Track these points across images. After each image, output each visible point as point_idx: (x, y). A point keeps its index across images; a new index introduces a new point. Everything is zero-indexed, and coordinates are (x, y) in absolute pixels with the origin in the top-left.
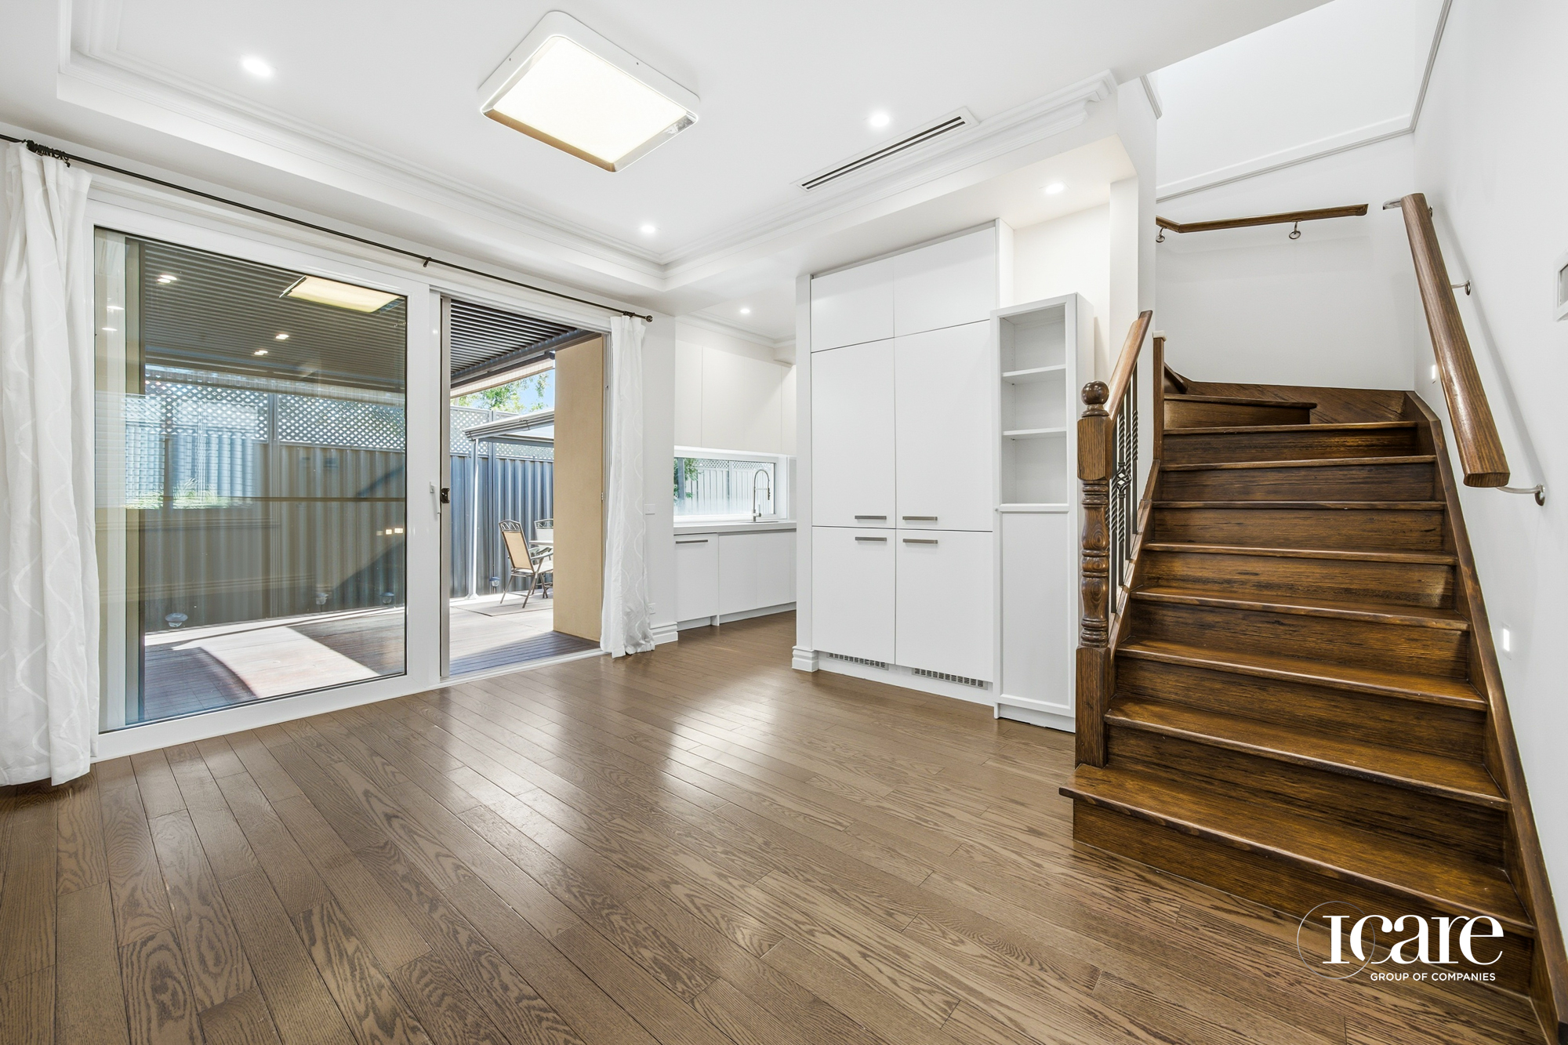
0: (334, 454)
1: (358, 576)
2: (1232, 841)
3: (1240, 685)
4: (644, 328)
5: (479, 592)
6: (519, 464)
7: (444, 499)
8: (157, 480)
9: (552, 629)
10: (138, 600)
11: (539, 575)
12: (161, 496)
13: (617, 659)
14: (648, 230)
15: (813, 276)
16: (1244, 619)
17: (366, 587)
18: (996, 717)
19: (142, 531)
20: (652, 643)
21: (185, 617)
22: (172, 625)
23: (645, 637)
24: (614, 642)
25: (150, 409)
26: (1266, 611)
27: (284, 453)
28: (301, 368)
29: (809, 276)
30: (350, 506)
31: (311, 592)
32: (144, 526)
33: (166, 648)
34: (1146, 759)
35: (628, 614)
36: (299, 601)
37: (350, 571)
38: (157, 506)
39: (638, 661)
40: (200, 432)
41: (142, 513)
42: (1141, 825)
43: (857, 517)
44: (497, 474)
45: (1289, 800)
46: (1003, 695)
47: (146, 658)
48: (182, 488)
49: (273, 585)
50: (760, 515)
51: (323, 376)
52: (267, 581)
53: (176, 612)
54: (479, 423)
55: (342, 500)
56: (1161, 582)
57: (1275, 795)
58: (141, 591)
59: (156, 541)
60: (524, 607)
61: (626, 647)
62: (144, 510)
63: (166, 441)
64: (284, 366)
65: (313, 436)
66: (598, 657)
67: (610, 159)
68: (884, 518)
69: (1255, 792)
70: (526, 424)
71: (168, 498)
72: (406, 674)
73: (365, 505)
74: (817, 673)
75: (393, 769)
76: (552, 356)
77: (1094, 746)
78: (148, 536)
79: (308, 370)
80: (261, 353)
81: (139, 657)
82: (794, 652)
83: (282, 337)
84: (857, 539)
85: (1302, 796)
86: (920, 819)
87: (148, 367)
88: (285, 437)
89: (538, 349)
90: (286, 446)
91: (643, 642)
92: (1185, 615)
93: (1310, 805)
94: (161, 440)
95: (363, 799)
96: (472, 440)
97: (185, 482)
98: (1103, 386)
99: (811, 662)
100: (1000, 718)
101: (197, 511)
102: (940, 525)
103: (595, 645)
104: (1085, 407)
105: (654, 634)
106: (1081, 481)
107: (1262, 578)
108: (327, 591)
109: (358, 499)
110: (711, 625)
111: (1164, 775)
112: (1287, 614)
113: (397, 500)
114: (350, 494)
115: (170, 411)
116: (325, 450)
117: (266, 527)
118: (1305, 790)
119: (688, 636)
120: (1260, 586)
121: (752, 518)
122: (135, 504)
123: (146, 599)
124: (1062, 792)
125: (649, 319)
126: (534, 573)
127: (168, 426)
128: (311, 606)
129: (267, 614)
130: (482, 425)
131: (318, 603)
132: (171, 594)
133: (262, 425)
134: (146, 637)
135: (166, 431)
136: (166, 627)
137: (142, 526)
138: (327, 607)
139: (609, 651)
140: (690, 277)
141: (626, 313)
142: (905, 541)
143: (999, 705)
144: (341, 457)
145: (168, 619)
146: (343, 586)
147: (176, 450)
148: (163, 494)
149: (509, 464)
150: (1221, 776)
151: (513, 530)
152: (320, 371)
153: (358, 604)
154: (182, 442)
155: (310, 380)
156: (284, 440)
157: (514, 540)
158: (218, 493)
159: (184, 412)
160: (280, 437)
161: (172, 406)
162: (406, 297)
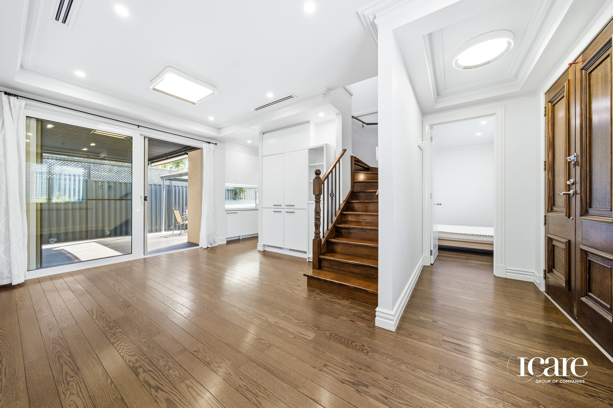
0: (112, 184)
1: (121, 226)
2: (336, 282)
3: (352, 247)
4: (214, 147)
5: (165, 230)
6: (181, 188)
7: (145, 199)
8: (45, 193)
9: (187, 241)
10: (40, 234)
11: (185, 224)
12: (47, 198)
13: (204, 249)
14: (211, 119)
15: (263, 134)
16: (358, 231)
17: (124, 229)
18: (308, 261)
19: (41, 210)
20: (217, 244)
21: (56, 240)
22: (51, 242)
23: (214, 242)
24: (203, 243)
25: (44, 168)
26: (362, 229)
27: (94, 184)
28: (100, 155)
29: (262, 134)
30: (118, 202)
31: (103, 231)
32: (42, 209)
33: (50, 250)
34: (328, 267)
35: (208, 235)
36: (99, 234)
37: (118, 223)
38: (45, 202)
39: (211, 250)
40: (62, 176)
41: (41, 204)
42: (320, 282)
43: (274, 205)
44: (172, 192)
45: (354, 273)
46: (309, 255)
47: (43, 253)
48: (55, 195)
49: (89, 229)
50: (257, 205)
51: (108, 158)
52: (87, 227)
53: (52, 238)
54: (166, 174)
55: (115, 200)
56: (346, 222)
57: (352, 273)
58: (41, 231)
59: (45, 214)
60: (180, 235)
61: (207, 245)
62: (42, 203)
63: (49, 179)
64: (94, 154)
65: (105, 178)
66: (198, 249)
67: (194, 101)
68: (281, 205)
69: (348, 272)
70: (181, 175)
71: (49, 199)
72: (132, 254)
73: (124, 202)
74: (264, 251)
75: (123, 278)
76: (187, 154)
77: (316, 264)
78: (43, 212)
79: (102, 156)
80: (85, 149)
81: (40, 253)
82: (258, 245)
83: (93, 144)
84: (274, 211)
85: (356, 272)
86: (271, 284)
87: (43, 154)
88: (94, 178)
89: (182, 151)
90: (95, 181)
91: (214, 244)
92: (346, 231)
93: (358, 274)
94: (47, 179)
95: (113, 286)
96: (163, 180)
97: (56, 193)
98: (319, 171)
99: (262, 248)
100: (309, 261)
101: (61, 203)
102: (295, 207)
103: (198, 245)
104: (315, 176)
105: (218, 241)
106: (314, 195)
107: (367, 221)
108: (109, 231)
109: (121, 199)
110: (239, 239)
111: (331, 270)
112: (366, 229)
113: (129, 200)
114: (118, 197)
115: (50, 169)
116: (109, 182)
117: (87, 209)
118: (357, 270)
119: (229, 242)
120: (367, 223)
121: (255, 206)
122: (40, 201)
123: (43, 234)
124: (304, 275)
125: (216, 144)
126: (184, 224)
127: (50, 174)
128: (104, 236)
129: (87, 238)
130: (167, 175)
131: (106, 235)
132: (51, 232)
133: (85, 174)
134: (43, 246)
135: (49, 176)
136: (49, 243)
137: (41, 209)
138: (110, 236)
139: (202, 247)
140: (226, 132)
141: (208, 142)
142: (286, 212)
143: (309, 258)
144: (115, 185)
145: (50, 240)
146: (115, 229)
147: (52, 182)
148: (47, 197)
149: (177, 188)
150: (342, 269)
151: (176, 210)
152: (107, 156)
153: (121, 235)
154: (55, 180)
155: (103, 159)
156: (94, 179)
157: (177, 213)
158: (69, 197)
159: (56, 170)
160: (92, 178)
161: (51, 167)
162: (132, 137)
